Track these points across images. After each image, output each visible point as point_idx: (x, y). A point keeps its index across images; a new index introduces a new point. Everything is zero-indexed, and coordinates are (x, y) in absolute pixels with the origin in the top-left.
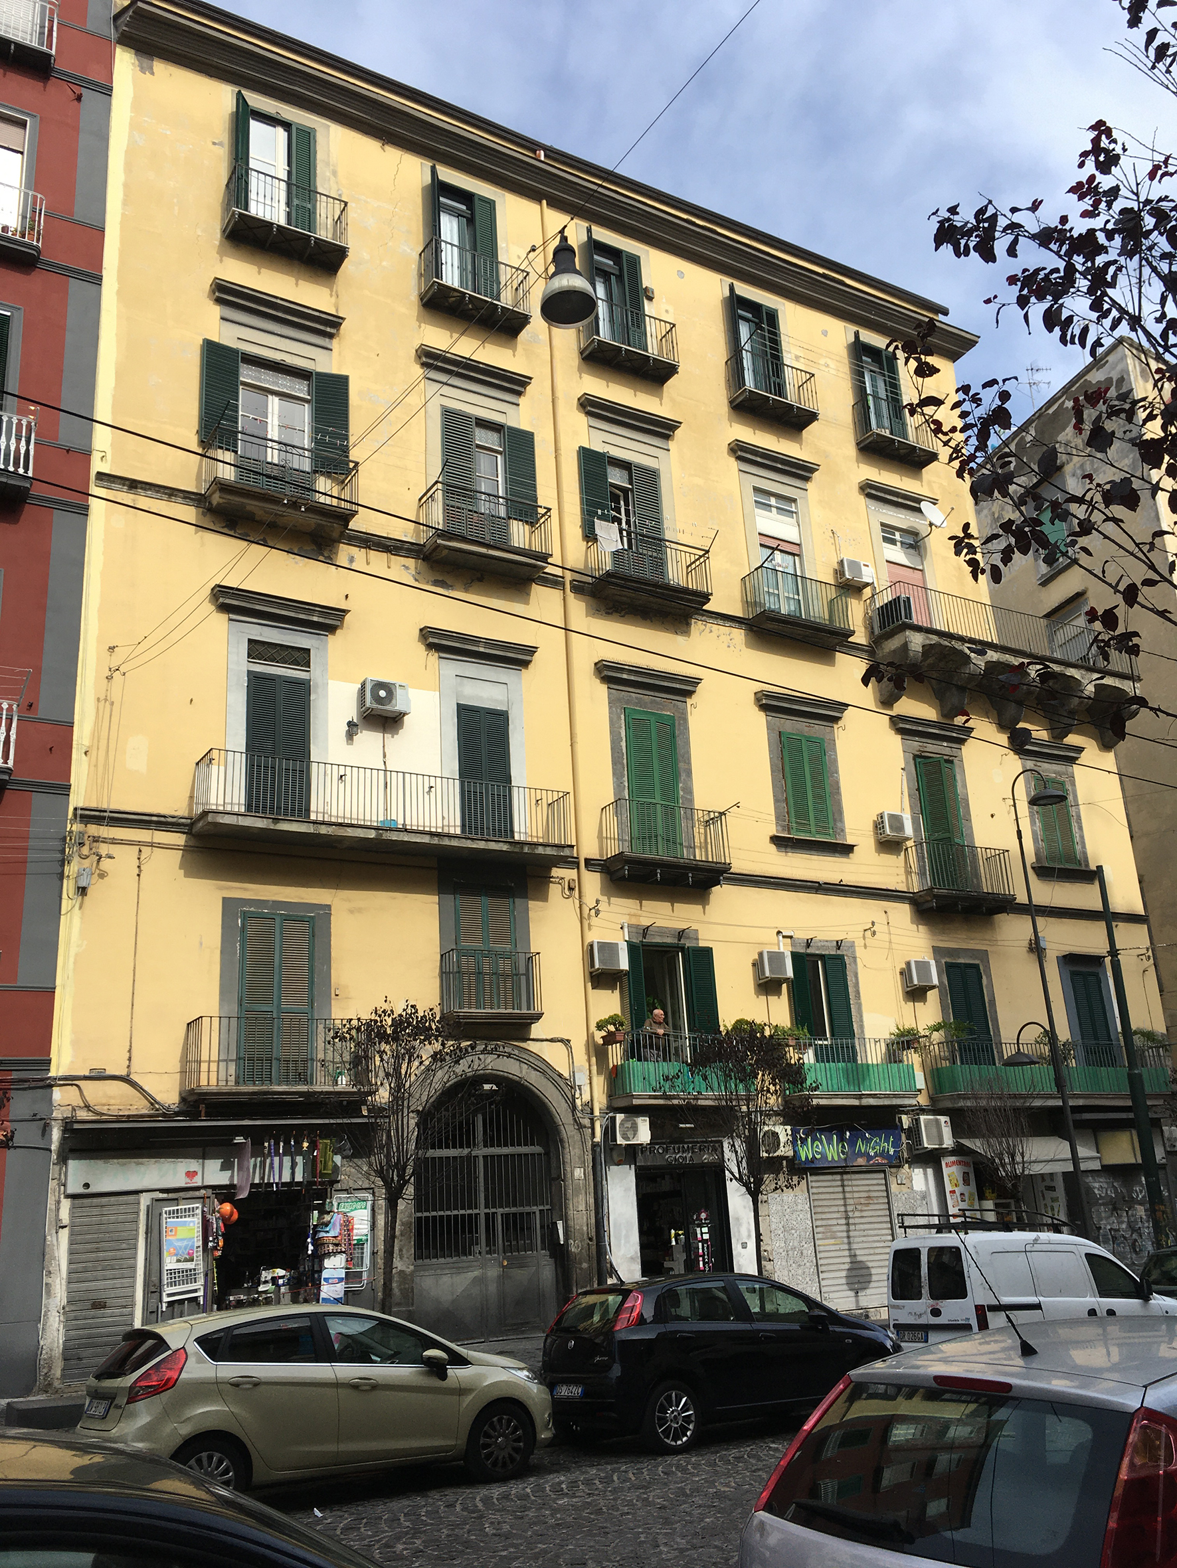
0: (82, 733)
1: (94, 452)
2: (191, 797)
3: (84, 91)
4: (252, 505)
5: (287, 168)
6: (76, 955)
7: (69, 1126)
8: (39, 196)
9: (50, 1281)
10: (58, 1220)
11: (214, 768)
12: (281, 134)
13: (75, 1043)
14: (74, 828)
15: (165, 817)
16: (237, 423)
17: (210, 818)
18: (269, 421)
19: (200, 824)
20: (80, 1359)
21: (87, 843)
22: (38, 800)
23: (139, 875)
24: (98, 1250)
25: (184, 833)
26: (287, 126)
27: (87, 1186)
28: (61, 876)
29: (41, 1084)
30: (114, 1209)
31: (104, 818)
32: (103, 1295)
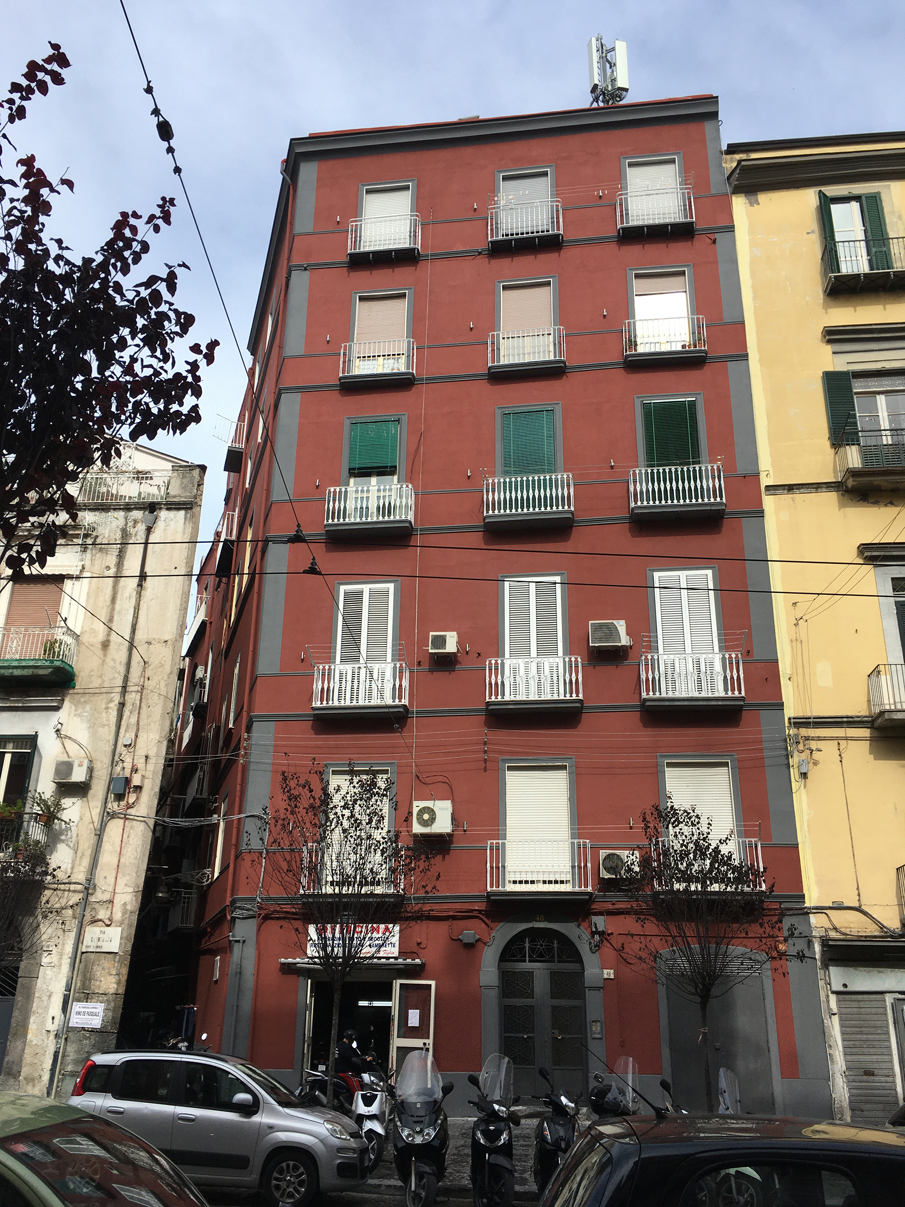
0: (785, 666)
1: (761, 473)
2: (869, 701)
3: (717, 235)
4: (877, 480)
5: (863, 228)
6: (808, 821)
7: (825, 942)
8: (701, 317)
9: (831, 1052)
10: (830, 1009)
11: (883, 677)
12: (855, 206)
13: (819, 883)
14: (791, 732)
15: (852, 717)
16: (857, 426)
17: (886, 716)
18: (880, 414)
19: (880, 721)
20: (862, 1111)
21: (801, 741)
22: (764, 715)
23: (841, 761)
24: (861, 1033)
25: (868, 728)
26: (857, 198)
27: (845, 986)
28: (788, 766)
29: (800, 912)
30: (867, 1004)
31: (810, 723)
32: (870, 1066)
